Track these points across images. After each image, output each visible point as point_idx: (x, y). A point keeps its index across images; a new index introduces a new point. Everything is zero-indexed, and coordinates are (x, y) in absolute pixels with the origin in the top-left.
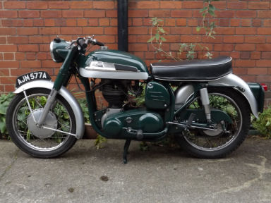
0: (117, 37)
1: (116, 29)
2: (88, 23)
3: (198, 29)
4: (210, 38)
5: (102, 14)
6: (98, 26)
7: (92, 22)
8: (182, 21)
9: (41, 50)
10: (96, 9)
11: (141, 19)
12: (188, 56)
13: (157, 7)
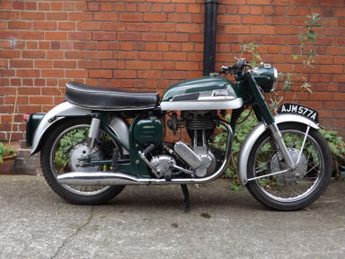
0: (202, 64)
1: (202, 55)
2: (170, 47)
3: (295, 57)
4: (308, 67)
5: (185, 38)
6: (181, 51)
7: (174, 46)
8: (274, 48)
9: (116, 76)
10: (179, 32)
11: (228, 45)
12: (285, 86)
13: (247, 32)
